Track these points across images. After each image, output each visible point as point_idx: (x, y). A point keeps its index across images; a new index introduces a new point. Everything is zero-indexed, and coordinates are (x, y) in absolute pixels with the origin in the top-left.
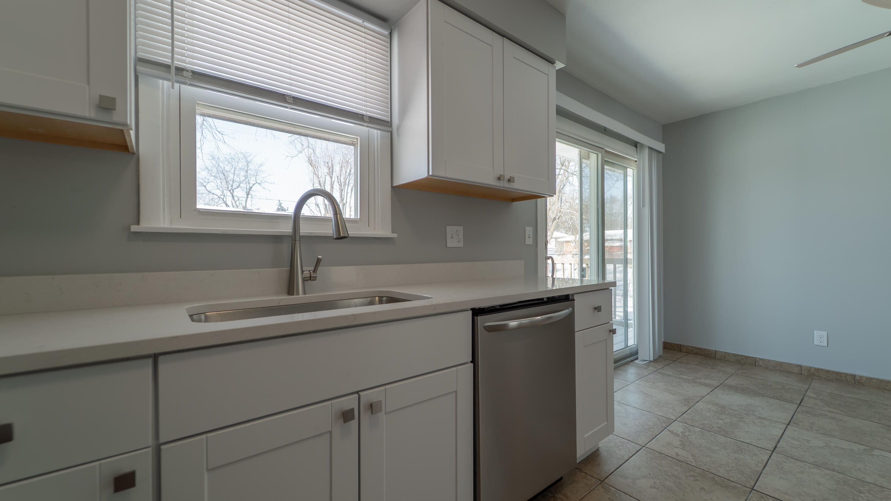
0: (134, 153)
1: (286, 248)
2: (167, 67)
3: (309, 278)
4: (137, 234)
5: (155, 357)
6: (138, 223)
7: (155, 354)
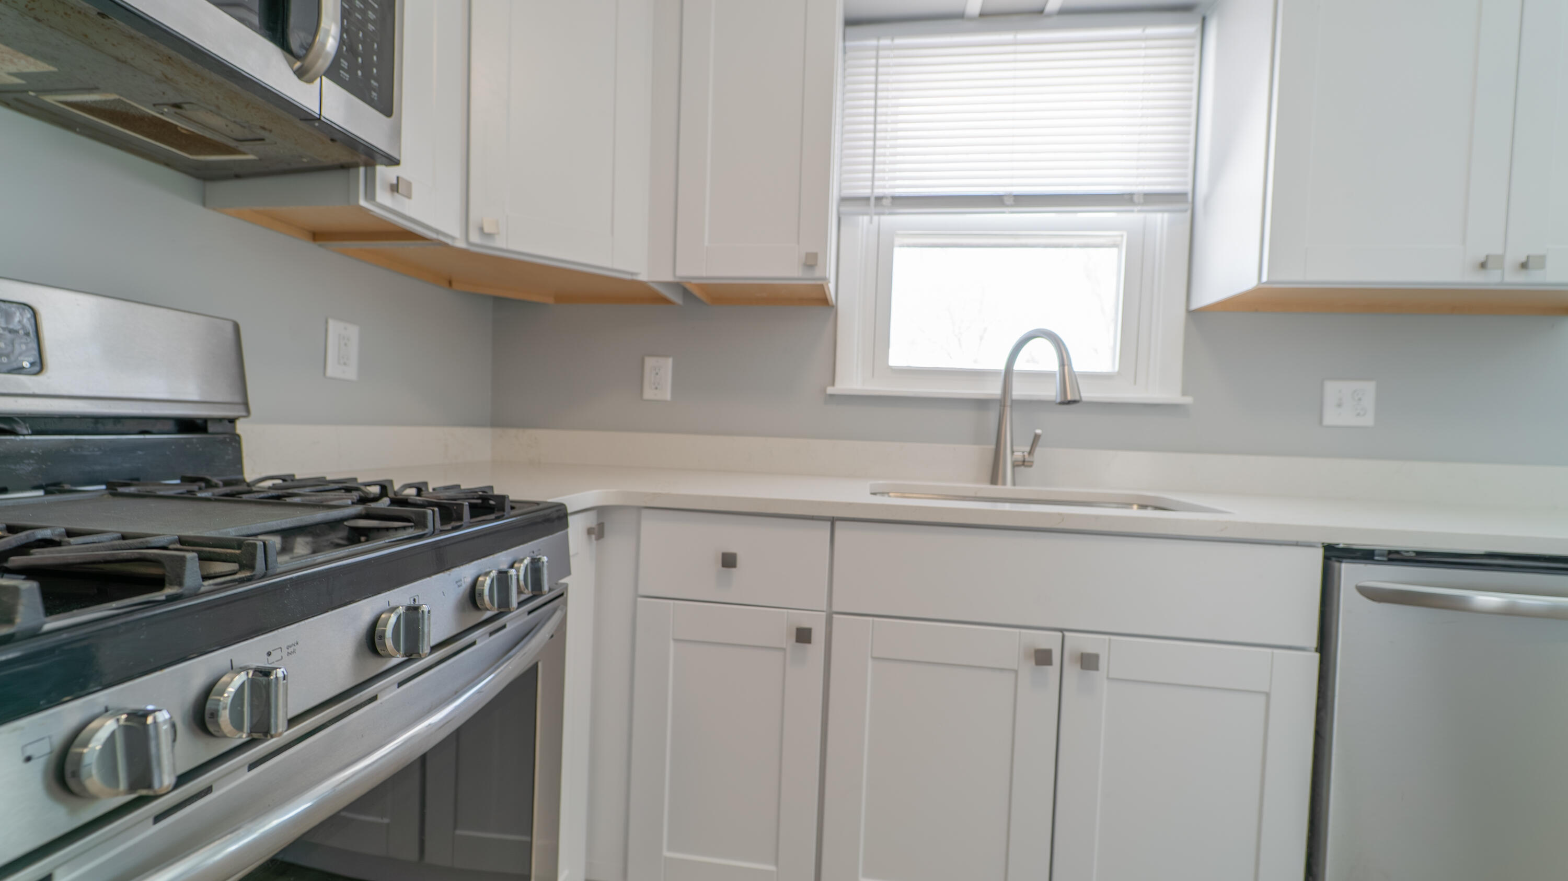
0: (833, 306)
1: (993, 416)
2: (867, 199)
3: (1021, 463)
4: (832, 396)
5: (833, 521)
6: (833, 384)
7: (833, 518)
